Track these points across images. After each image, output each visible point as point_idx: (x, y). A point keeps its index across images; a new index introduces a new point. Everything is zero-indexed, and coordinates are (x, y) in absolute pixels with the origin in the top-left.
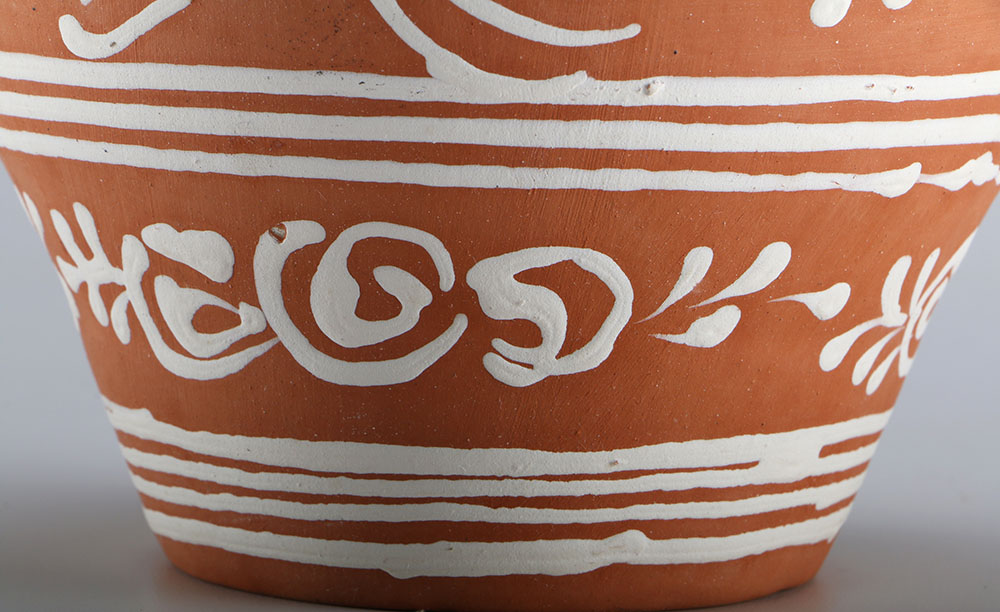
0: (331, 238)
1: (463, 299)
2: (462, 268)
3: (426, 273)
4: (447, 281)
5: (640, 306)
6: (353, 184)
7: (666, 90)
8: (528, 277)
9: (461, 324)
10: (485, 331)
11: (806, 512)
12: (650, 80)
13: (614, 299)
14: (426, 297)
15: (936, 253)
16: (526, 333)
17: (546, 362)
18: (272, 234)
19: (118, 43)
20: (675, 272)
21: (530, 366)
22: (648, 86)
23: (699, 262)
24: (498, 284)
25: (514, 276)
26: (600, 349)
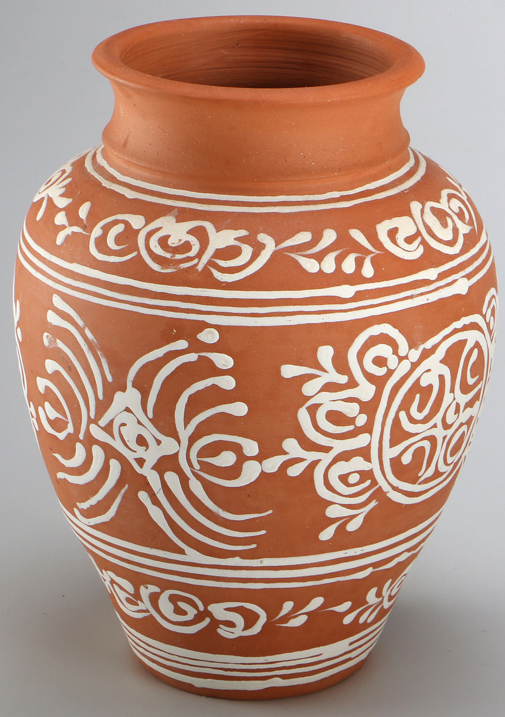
0: (162, 592)
1: (207, 614)
2: (206, 605)
3: (195, 606)
4: (202, 608)
5: (269, 617)
6: (166, 580)
7: (267, 562)
8: (229, 609)
9: (207, 621)
10: (215, 623)
11: (350, 659)
12: (262, 559)
13: (259, 616)
14: (196, 612)
15: (390, 580)
16: (231, 624)
17: (238, 632)
18: (144, 586)
19: (91, 523)
20: (280, 608)
21: (233, 633)
22: (261, 561)
23: (288, 606)
24: (218, 610)
25: (224, 609)
26: (256, 629)
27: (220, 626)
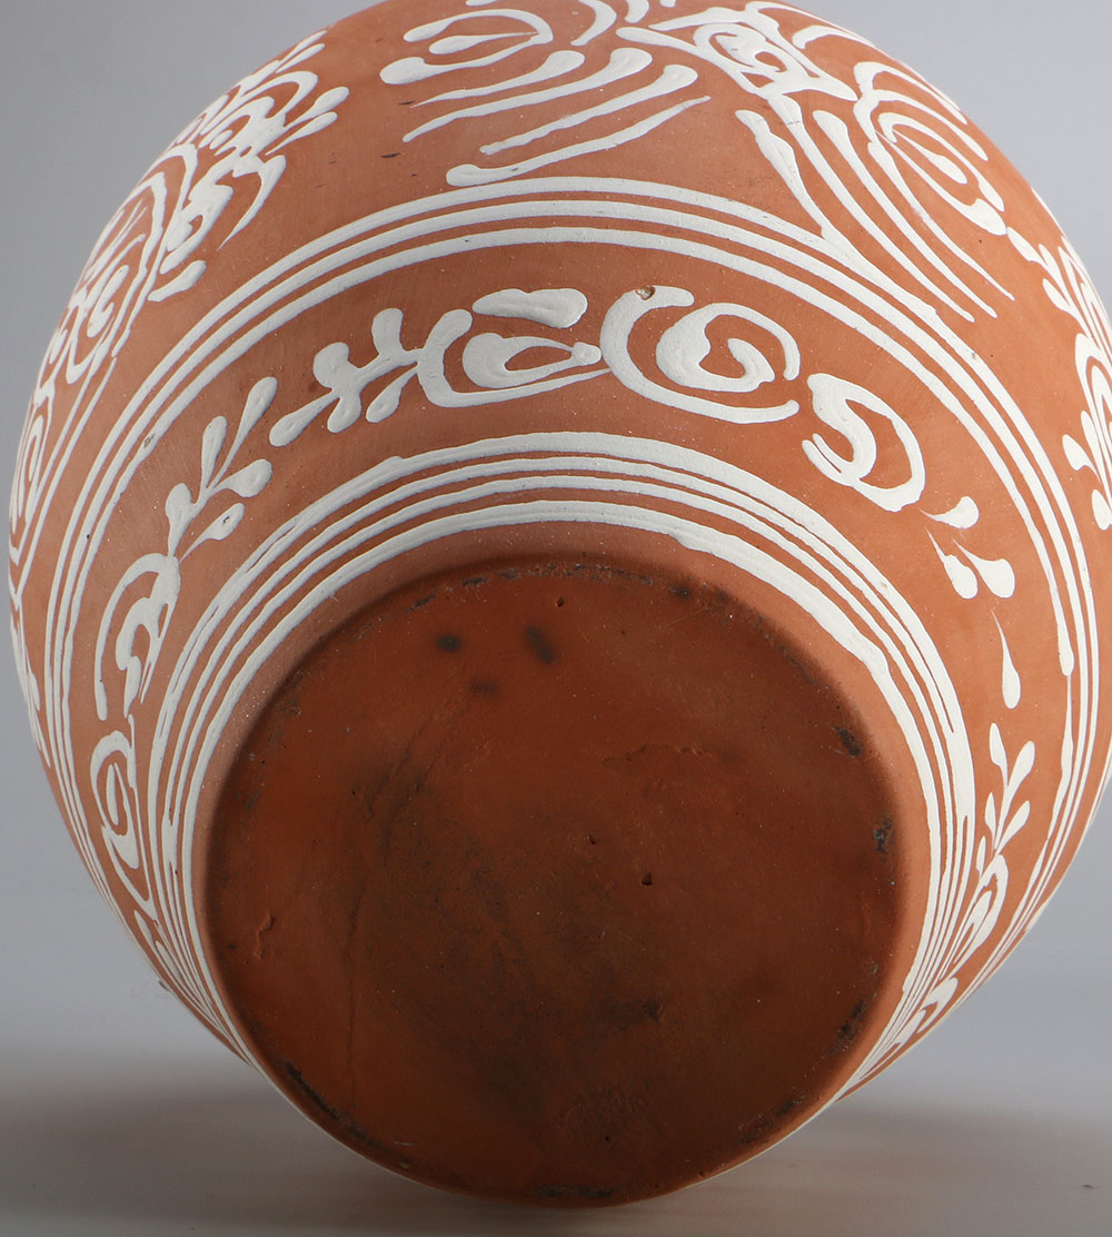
1: (800, 391)
2: (808, 368)
3: (776, 358)
4: (792, 372)
5: (926, 500)
8: (856, 407)
9: (791, 408)
10: (808, 422)
13: (910, 477)
14: (770, 376)
16: (843, 447)
17: (850, 475)
19: (521, 169)
21: (838, 469)
24: (833, 396)
25: (847, 401)
26: (892, 499)
27: (816, 437)
